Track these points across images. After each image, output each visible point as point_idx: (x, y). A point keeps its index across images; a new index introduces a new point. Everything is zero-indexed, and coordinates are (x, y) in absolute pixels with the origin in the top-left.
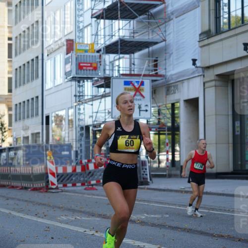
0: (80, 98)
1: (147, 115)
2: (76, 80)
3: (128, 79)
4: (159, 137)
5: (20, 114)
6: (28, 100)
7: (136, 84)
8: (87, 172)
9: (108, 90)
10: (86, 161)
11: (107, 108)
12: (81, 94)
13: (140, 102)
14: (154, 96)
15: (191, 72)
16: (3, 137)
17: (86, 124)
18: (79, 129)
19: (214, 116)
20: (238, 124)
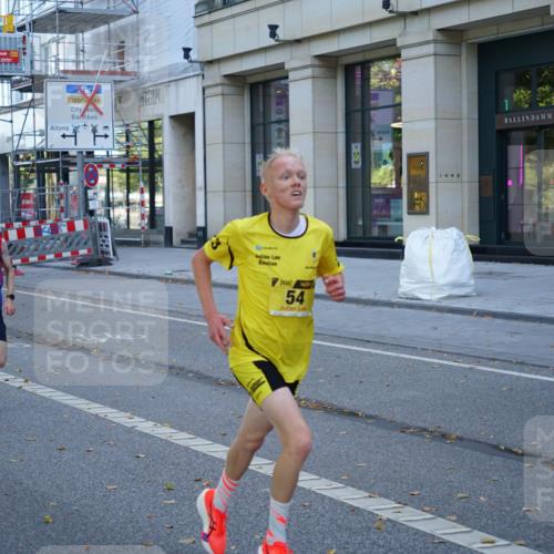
1: (108, 143)
3: (74, 81)
4: (128, 178)
7: (87, 91)
9: (38, 96)
10: (4, 226)
13: (94, 123)
14: (118, 108)
15: (182, 69)
17: (2, 152)
19: (220, 146)
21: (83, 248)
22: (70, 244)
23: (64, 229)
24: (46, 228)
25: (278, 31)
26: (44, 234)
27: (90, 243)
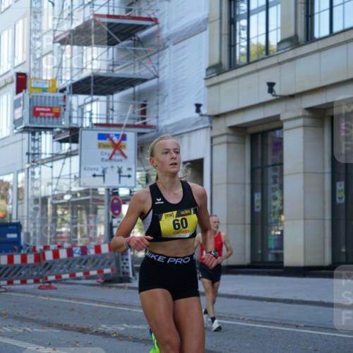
0: (34, 157)
1: (130, 182)
2: (29, 132)
3: (104, 131)
7: (115, 139)
8: (43, 263)
9: (74, 146)
10: (42, 248)
11: (73, 171)
12: (36, 152)
13: (120, 165)
14: (140, 156)
15: (193, 122)
17: (43, 195)
18: (31, 202)
19: (225, 186)
20: (258, 197)
21: (106, 268)
22: (97, 263)
23: (92, 252)
24: (77, 250)
25: (275, 88)
26: (75, 255)
27: (113, 264)
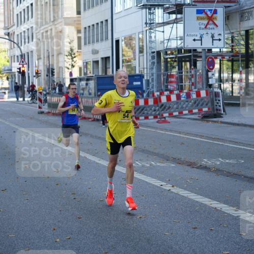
0: (151, 25)
1: (221, 44)
2: (146, 8)
5: (89, 37)
6: (98, 24)
7: (209, 13)
8: (160, 104)
9: (179, 16)
10: (158, 93)
11: (178, 36)
12: (152, 22)
13: (213, 31)
14: (227, 23)
16: (73, 63)
17: (157, 50)
18: (149, 58)
21: (205, 107)
22: (198, 105)
23: (194, 96)
24: (183, 95)
26: (182, 99)
27: (209, 104)
